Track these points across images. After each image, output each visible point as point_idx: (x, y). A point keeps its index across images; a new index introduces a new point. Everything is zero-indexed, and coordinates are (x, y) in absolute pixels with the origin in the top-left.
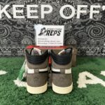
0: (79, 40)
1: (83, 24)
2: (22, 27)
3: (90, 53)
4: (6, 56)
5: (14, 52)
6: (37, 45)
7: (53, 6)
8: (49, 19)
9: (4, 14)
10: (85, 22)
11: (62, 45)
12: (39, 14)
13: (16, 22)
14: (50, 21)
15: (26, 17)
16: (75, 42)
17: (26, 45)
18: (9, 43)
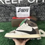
2: (10, 8)
4: (4, 22)
5: (7, 19)
6: (17, 17)
8: (22, 3)
11: (29, 16)
12: (17, 1)
13: (7, 6)
15: (11, 3)
16: (35, 14)
17: (12, 16)
18: (5, 16)
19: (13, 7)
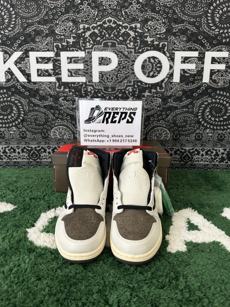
1: (188, 94)
2: (49, 102)
4: (16, 164)
5: (34, 155)
7: (119, 53)
8: (110, 84)
9: (9, 72)
10: (193, 91)
12: (87, 72)
13: (37, 91)
14: (113, 89)
15: (59, 80)
18: (23, 137)
19: (65, 99)
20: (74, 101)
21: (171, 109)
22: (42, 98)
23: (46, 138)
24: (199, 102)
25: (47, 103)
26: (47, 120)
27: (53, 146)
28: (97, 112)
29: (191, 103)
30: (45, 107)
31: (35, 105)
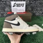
0: (33, 8)
3: (37, 14)
20: (10, 2)
21: (31, 3)
22: (3, 2)
23: (4, 11)
24: (37, 2)
25: (4, 3)
26: (4, 7)
27: (6, 12)
28: (15, 4)
29: (35, 2)
30: (3, 4)
31: (1, 3)
